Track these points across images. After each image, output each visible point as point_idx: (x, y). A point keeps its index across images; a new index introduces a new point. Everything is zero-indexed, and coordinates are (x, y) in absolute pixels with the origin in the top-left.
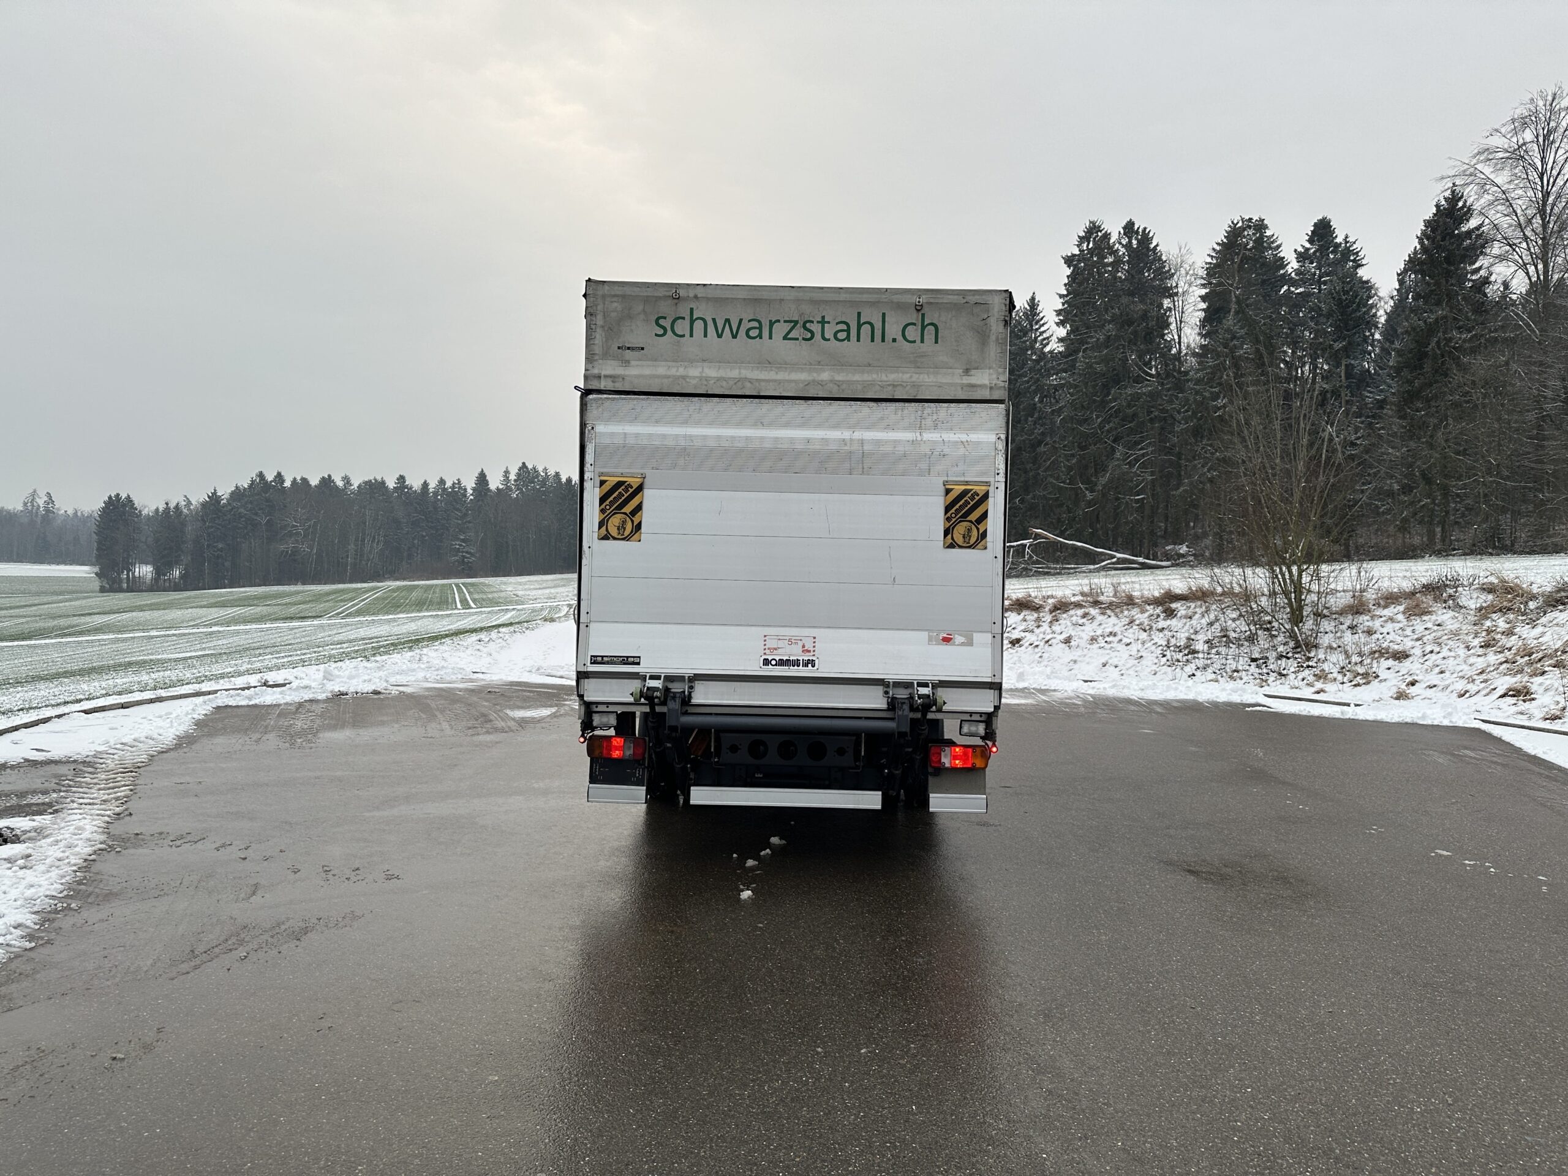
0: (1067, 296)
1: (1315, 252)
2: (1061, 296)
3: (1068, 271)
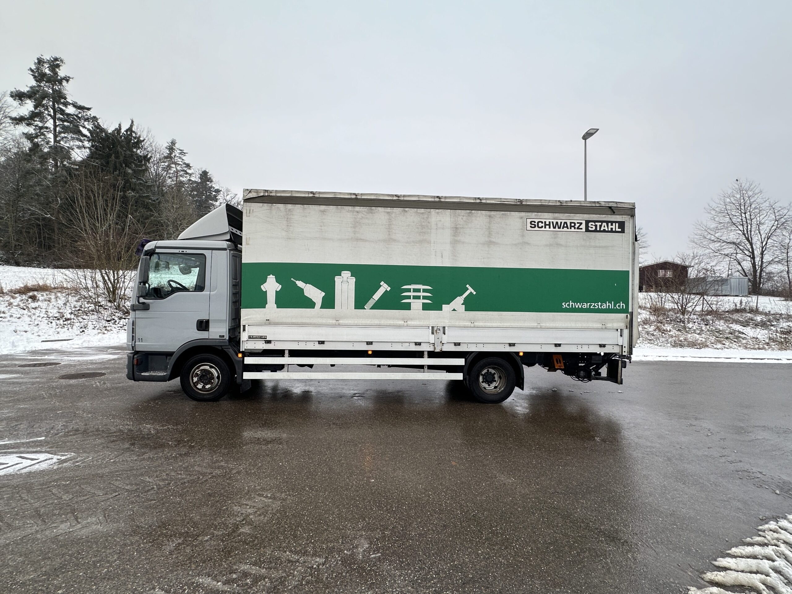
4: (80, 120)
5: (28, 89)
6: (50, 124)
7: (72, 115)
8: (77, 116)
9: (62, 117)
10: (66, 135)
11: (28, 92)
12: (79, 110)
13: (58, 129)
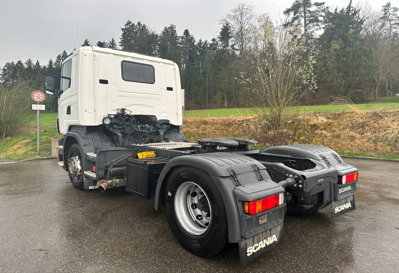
0: (122, 39)
1: (185, 37)
2: (121, 39)
3: (123, 32)
4: (319, 13)
5: (291, 6)
6: (302, 21)
7: (314, 11)
8: (317, 11)
9: (308, 14)
10: (310, 25)
11: (291, 7)
12: (318, 7)
13: (307, 22)
